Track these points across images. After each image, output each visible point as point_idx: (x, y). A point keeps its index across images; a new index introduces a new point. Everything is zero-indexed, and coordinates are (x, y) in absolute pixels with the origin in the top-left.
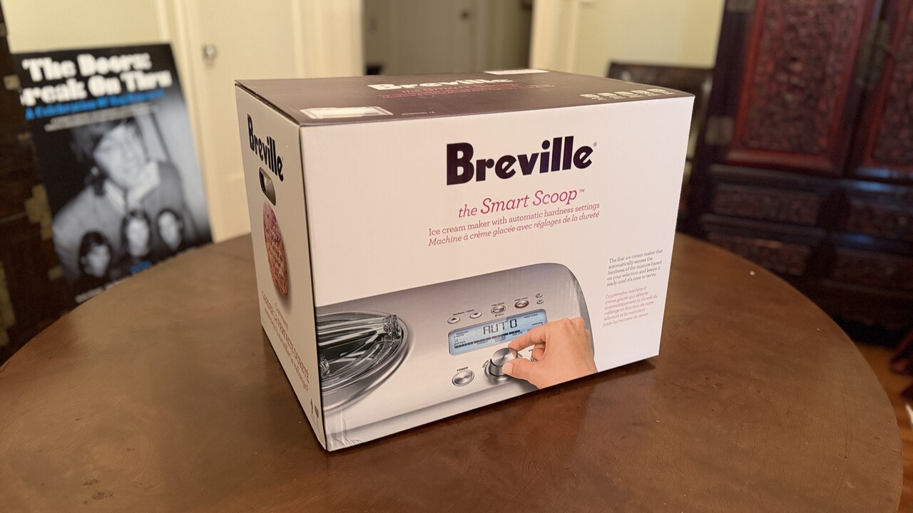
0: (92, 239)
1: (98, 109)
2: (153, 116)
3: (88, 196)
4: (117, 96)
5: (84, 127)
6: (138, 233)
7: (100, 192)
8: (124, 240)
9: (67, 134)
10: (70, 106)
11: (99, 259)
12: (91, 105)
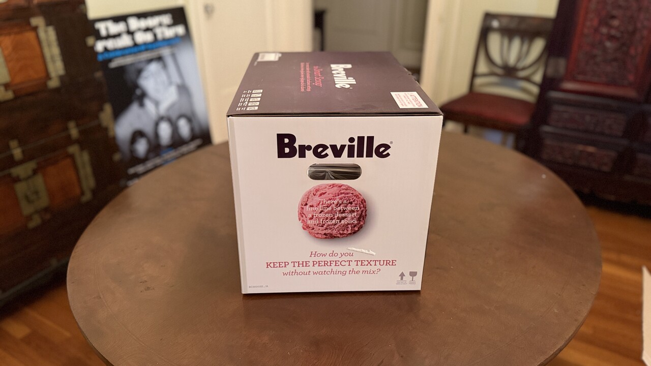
0: (138, 134)
1: (140, 52)
2: (173, 55)
3: (134, 109)
4: (151, 43)
5: (132, 64)
6: (165, 131)
7: (142, 105)
8: (157, 135)
9: (122, 69)
10: (124, 51)
11: (141, 147)
12: (136, 49)
